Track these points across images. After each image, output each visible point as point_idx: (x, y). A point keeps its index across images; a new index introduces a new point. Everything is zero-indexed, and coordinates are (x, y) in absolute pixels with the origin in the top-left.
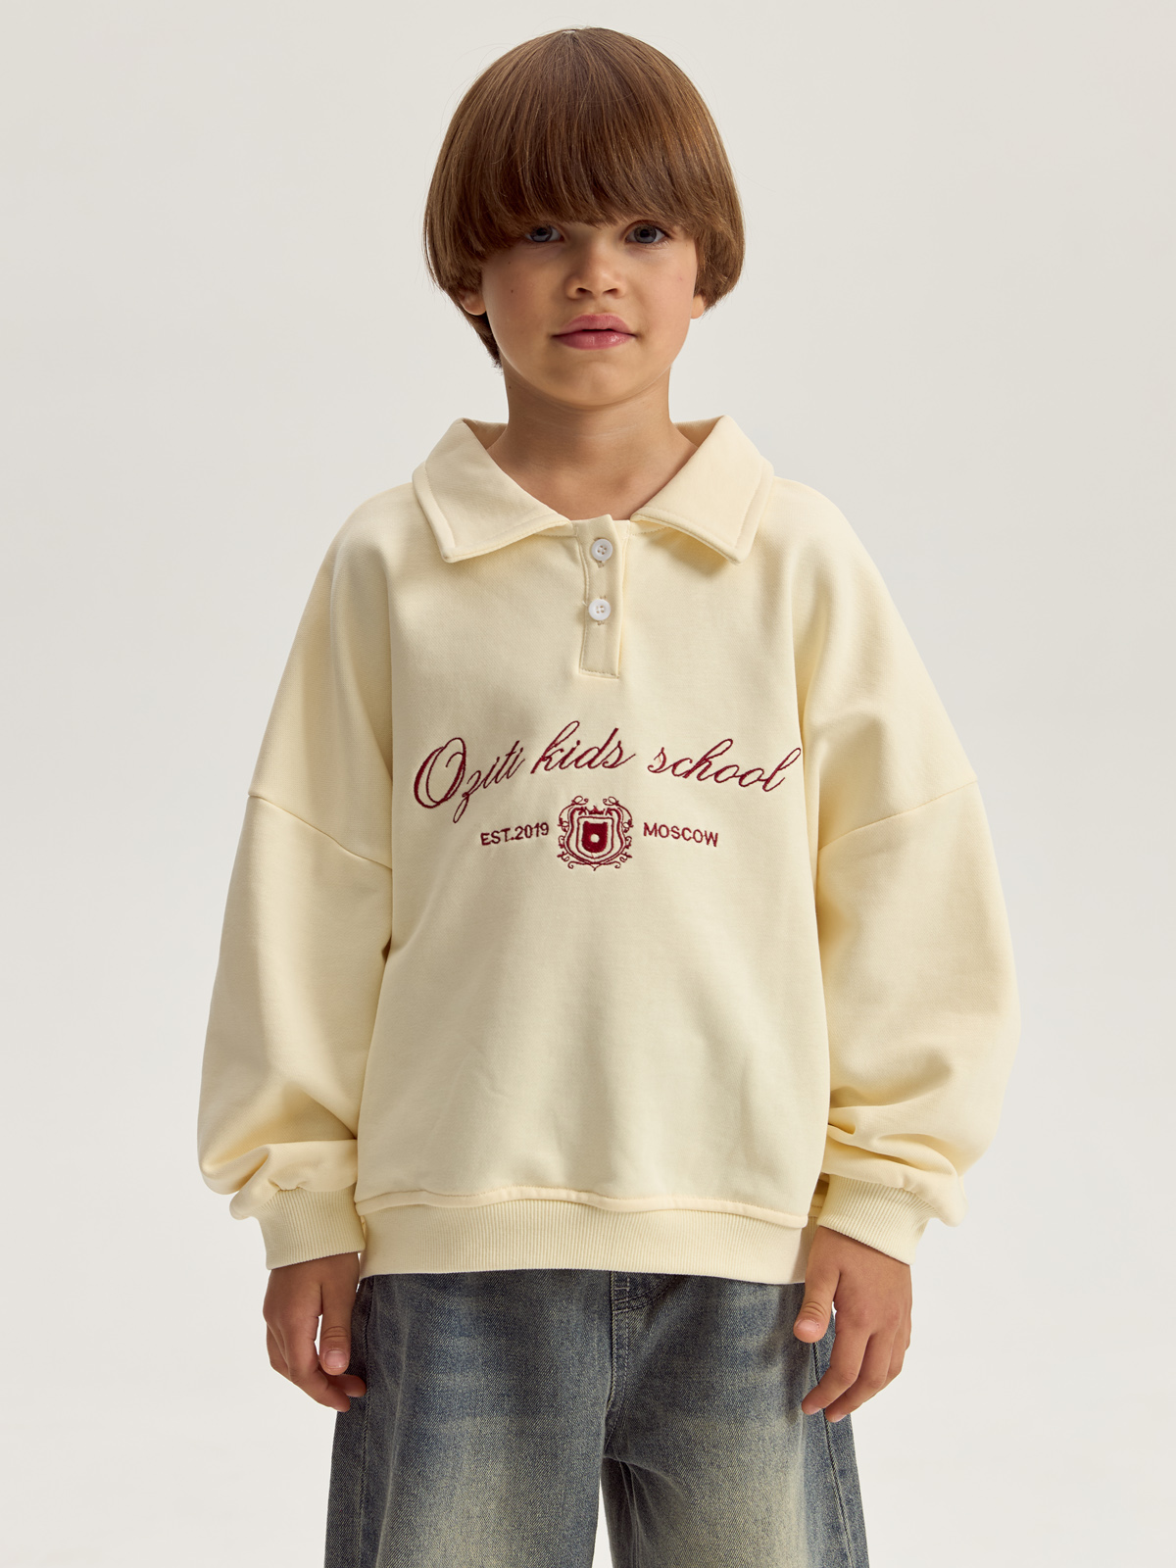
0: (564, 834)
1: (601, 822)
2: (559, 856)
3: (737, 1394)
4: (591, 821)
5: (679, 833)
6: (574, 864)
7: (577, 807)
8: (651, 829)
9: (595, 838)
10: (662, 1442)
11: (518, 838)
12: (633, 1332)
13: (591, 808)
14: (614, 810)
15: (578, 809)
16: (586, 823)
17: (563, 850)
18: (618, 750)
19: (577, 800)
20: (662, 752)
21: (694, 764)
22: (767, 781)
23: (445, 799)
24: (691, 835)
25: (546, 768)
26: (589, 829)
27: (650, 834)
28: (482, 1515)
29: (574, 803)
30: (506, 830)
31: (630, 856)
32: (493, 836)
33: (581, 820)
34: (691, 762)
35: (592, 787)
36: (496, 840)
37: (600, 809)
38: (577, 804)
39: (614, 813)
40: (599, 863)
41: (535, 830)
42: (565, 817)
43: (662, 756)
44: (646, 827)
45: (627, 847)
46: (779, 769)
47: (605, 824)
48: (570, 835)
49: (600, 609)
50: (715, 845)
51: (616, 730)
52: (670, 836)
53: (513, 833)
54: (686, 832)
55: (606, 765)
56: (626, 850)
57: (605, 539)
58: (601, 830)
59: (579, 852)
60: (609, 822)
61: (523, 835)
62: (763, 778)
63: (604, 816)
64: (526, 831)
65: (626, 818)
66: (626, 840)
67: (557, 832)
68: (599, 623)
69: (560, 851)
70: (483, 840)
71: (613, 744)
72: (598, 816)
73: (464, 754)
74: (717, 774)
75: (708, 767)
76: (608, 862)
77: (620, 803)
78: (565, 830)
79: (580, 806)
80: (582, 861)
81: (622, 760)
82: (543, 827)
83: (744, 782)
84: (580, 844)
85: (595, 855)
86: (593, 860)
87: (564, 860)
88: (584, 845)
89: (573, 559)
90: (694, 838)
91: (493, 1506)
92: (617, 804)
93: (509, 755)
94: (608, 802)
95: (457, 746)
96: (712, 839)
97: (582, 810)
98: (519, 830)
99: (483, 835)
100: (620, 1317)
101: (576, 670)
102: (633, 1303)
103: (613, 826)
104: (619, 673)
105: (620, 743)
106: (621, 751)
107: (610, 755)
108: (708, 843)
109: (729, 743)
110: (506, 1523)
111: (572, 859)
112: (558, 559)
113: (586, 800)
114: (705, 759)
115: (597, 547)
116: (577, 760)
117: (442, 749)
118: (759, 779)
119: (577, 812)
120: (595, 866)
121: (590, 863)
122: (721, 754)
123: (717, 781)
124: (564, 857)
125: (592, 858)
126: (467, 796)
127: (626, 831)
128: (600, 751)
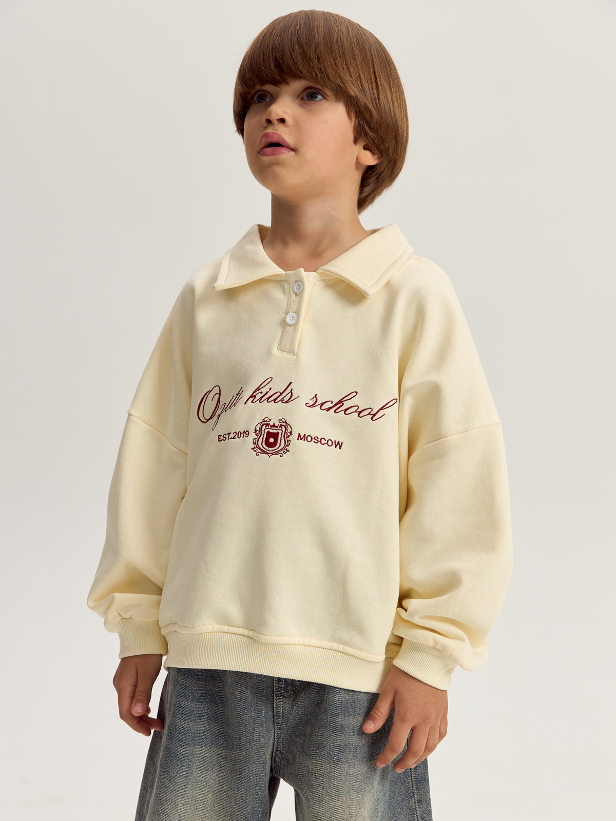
0: (256, 437)
1: (276, 431)
2: (252, 449)
3: (335, 748)
4: (271, 431)
5: (318, 440)
6: (259, 454)
7: (265, 423)
8: (302, 437)
9: (272, 440)
10: (297, 772)
11: (234, 438)
12: (285, 710)
13: (272, 424)
14: (284, 425)
15: (265, 424)
16: (268, 432)
17: (255, 445)
18: (290, 394)
19: (265, 420)
20: (316, 396)
21: (334, 404)
22: (374, 415)
23: (211, 418)
24: (326, 442)
25: (252, 402)
26: (270, 435)
27: (301, 439)
28: (203, 801)
29: (264, 421)
30: (229, 434)
31: (288, 451)
32: (224, 437)
33: (266, 430)
34: (332, 403)
35: (273, 412)
36: (224, 439)
37: (276, 425)
38: (265, 421)
39: (283, 427)
40: (272, 454)
41: (242, 434)
42: (258, 428)
43: (315, 399)
44: (299, 435)
45: (288, 446)
46: (382, 409)
47: (278, 433)
48: (259, 438)
49: (291, 319)
50: (340, 448)
51: (291, 383)
52: (312, 442)
53: (232, 435)
54: (323, 440)
55: (283, 401)
56: (287, 447)
57: (300, 282)
58: (275, 436)
59: (263, 447)
60: (280, 432)
61: (236, 437)
62: (372, 413)
63: (278, 428)
64: (238, 434)
65: (289, 430)
66: (288, 442)
67: (253, 435)
68: (290, 326)
69: (253, 446)
70: (219, 439)
71: (288, 390)
72: (275, 428)
73: (220, 395)
74: (346, 410)
75: (341, 406)
76: (277, 453)
77: (287, 422)
78: (257, 435)
79: (266, 423)
80: (264, 452)
81: (291, 399)
82: (246, 433)
83: (361, 415)
84: (264, 442)
85: (270, 449)
86: (269, 452)
87: (255, 451)
88: (265, 444)
89: (284, 292)
90: (327, 443)
91: (210, 796)
92: (285, 422)
93: (237, 395)
94: (281, 421)
95: (217, 390)
96: (339, 445)
97: (267, 425)
98: (235, 434)
99: (219, 436)
100: (278, 701)
101: (275, 351)
102: (286, 694)
103: (282, 434)
104: (297, 353)
105: (292, 390)
106: (292, 394)
107: (286, 396)
108: (336, 447)
109: (355, 393)
110: (216, 806)
111: (259, 451)
112: (277, 293)
113: (270, 420)
114: (340, 402)
115: (296, 286)
116: (269, 398)
117: (210, 391)
118: (369, 414)
119: (264, 426)
120: (270, 455)
121: (268, 454)
122: (350, 399)
123: (345, 414)
124: (255, 449)
125: (269, 451)
126: (219, 415)
127: (288, 437)
128: (281, 394)
